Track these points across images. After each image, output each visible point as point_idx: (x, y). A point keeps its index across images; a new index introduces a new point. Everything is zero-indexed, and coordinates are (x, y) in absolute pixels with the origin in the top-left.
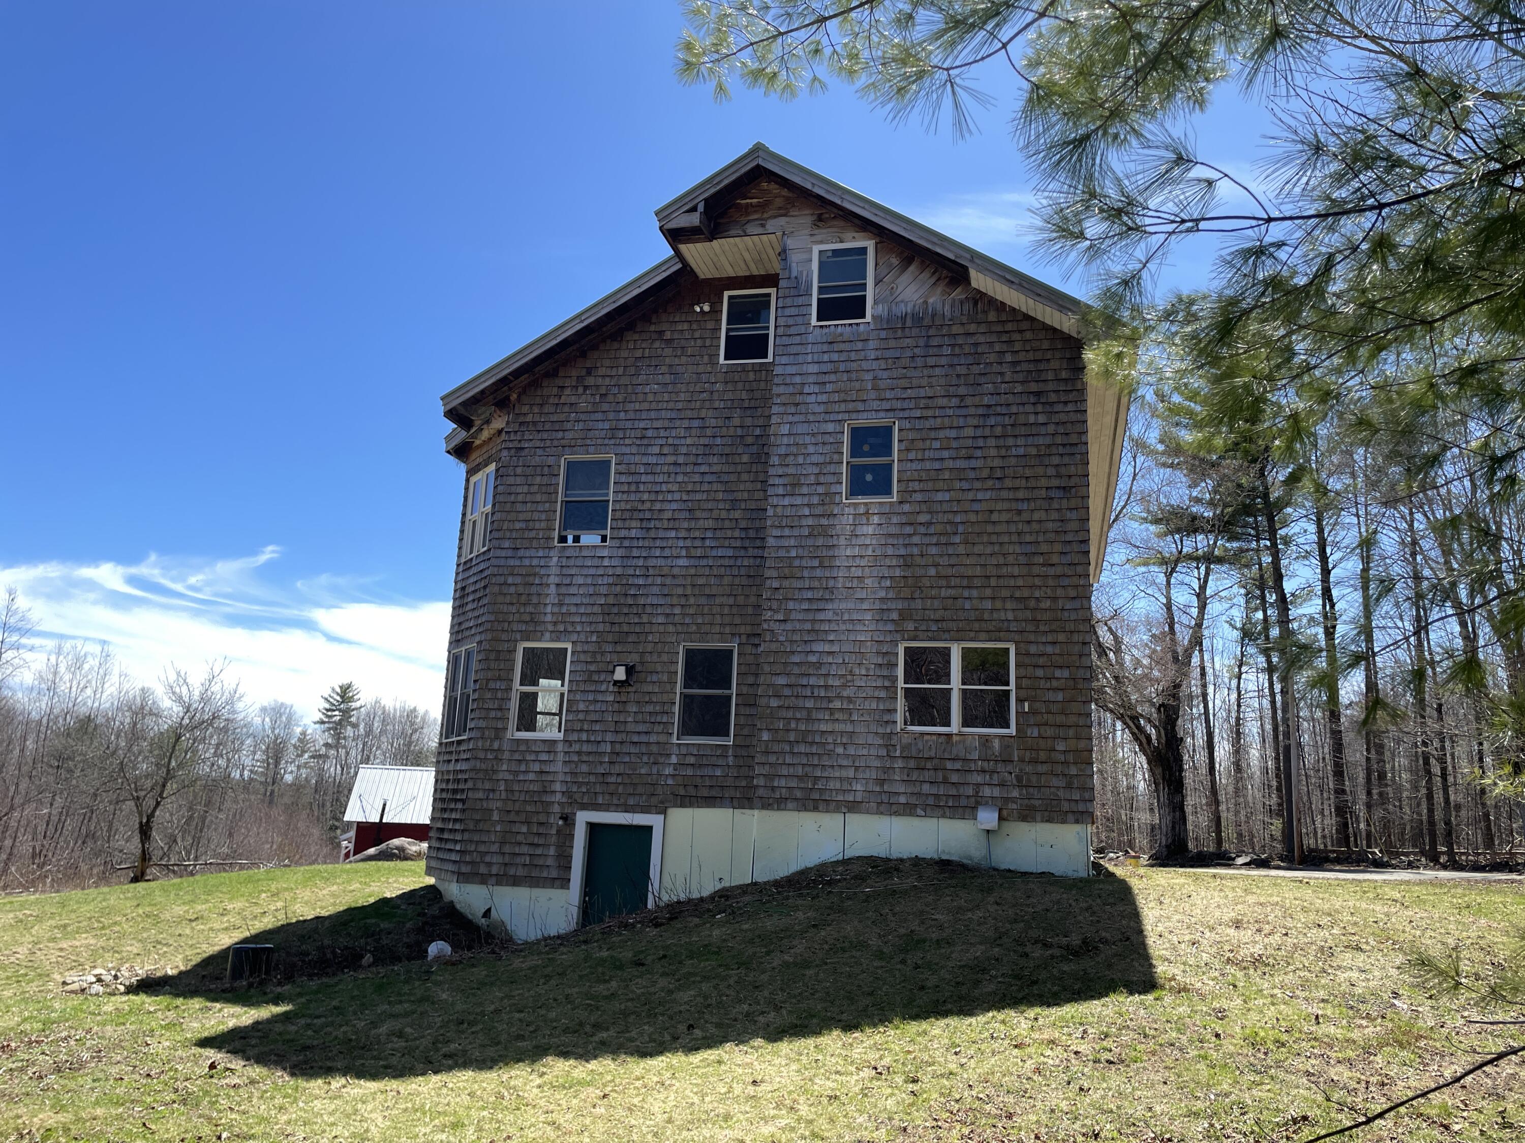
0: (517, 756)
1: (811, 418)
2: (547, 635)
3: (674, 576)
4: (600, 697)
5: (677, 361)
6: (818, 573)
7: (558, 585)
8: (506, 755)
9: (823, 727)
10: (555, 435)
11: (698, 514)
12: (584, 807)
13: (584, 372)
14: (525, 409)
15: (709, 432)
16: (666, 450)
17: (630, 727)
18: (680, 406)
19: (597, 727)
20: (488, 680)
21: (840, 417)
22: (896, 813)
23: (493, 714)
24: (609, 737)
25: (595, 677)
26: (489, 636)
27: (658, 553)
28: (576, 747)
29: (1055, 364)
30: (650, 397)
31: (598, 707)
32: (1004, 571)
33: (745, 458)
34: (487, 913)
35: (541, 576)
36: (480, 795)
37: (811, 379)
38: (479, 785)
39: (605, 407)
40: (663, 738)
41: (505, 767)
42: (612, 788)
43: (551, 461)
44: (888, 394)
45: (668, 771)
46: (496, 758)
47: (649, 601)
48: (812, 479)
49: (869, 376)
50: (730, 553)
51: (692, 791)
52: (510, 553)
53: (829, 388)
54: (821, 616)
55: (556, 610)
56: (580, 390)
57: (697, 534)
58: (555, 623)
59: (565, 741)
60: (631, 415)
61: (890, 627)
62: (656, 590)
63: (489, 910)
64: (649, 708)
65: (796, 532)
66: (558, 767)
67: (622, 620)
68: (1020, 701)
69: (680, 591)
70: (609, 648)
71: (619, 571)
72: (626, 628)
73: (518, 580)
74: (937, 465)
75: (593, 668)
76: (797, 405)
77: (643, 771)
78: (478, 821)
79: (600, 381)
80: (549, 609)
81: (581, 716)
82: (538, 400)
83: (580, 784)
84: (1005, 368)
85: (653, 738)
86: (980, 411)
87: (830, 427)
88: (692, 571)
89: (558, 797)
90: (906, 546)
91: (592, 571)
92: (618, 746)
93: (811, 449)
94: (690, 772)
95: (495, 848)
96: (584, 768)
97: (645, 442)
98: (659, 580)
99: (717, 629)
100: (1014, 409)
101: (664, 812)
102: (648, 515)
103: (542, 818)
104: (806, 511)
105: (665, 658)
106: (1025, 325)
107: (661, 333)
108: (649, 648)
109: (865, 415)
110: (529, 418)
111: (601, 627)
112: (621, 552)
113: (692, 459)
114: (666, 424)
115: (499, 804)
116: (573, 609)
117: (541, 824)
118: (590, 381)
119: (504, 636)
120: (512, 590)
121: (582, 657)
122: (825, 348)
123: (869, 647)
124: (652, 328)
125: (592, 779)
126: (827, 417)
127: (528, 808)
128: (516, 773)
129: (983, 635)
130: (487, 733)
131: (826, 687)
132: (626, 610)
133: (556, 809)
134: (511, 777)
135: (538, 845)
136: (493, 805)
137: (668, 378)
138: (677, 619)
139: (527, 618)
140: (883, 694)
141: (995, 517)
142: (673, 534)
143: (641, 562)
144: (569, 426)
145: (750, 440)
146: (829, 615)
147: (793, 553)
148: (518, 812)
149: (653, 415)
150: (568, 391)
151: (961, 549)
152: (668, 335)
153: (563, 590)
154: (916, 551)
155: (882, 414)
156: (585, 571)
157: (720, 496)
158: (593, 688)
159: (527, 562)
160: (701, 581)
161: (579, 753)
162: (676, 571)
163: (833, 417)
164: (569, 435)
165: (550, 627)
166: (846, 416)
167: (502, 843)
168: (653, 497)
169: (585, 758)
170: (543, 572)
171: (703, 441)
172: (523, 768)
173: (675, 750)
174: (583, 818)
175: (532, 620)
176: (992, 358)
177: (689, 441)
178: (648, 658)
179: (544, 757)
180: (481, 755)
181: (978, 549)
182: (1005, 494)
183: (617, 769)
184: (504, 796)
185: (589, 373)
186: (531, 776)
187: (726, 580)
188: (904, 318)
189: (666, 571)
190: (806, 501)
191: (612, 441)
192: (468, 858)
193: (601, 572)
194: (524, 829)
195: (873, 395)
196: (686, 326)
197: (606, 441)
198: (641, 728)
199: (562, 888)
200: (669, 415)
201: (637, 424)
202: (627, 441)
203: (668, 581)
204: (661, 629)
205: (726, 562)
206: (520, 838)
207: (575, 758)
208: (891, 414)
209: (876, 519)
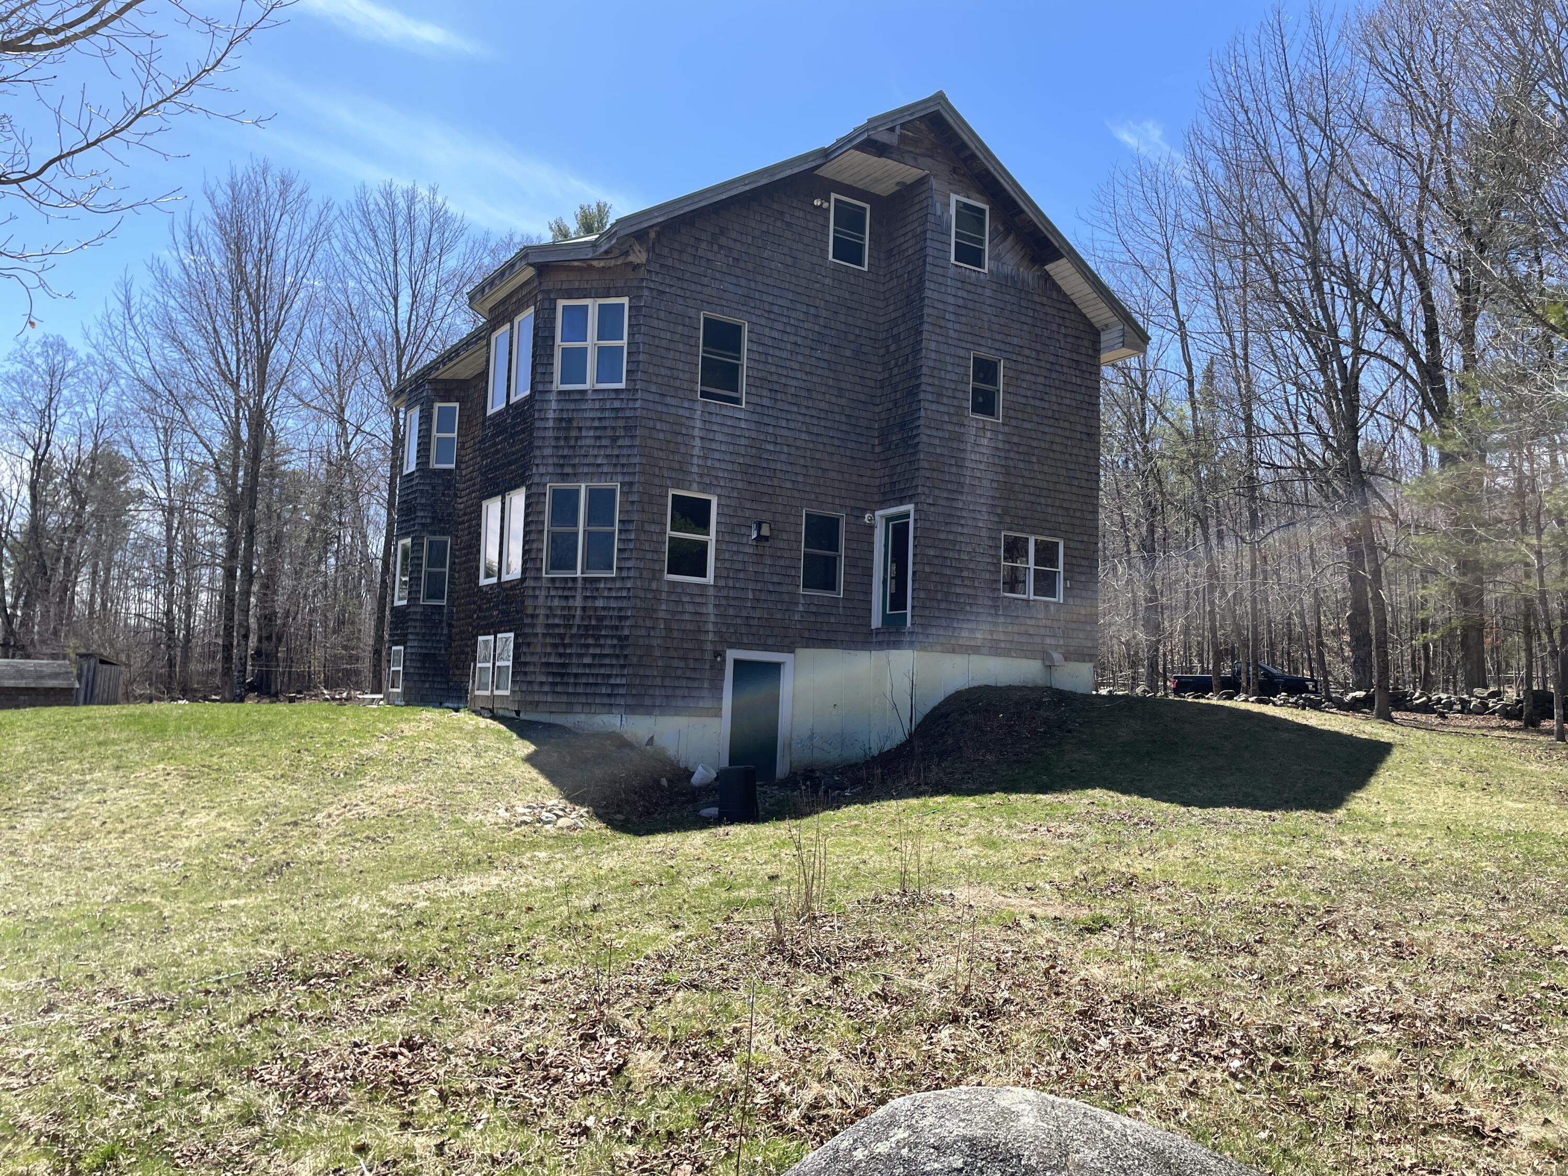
0: (673, 598)
1: (950, 341)
2: (695, 486)
3: (797, 448)
4: (742, 549)
5: (795, 246)
6: (954, 470)
7: (702, 438)
8: (664, 596)
9: (958, 591)
10: (693, 287)
11: (814, 395)
12: (732, 646)
13: (717, 231)
14: (666, 251)
15: (822, 321)
16: (788, 329)
17: (767, 578)
18: (799, 290)
19: (741, 575)
20: (643, 522)
21: (968, 346)
22: (999, 655)
23: (649, 556)
24: (751, 586)
25: (737, 530)
26: (642, 479)
27: (784, 424)
28: (724, 593)
29: (1086, 343)
30: (775, 275)
31: (740, 558)
32: (1058, 487)
33: (848, 353)
34: (651, 741)
35: (688, 427)
36: (643, 632)
37: (951, 309)
38: (641, 623)
39: (739, 272)
40: (791, 589)
41: (664, 607)
42: (754, 630)
43: (692, 312)
44: (997, 336)
45: (797, 617)
46: (655, 598)
47: (778, 467)
48: (950, 393)
49: (985, 318)
50: (839, 435)
51: (814, 635)
52: (657, 398)
53: (964, 320)
54: (955, 504)
55: (701, 462)
56: (715, 248)
57: (814, 413)
58: (701, 475)
59: (715, 586)
60: (761, 288)
61: (996, 519)
62: (783, 457)
63: (652, 738)
64: (782, 562)
65: (940, 434)
66: (710, 609)
67: (757, 480)
68: (1065, 580)
69: (802, 461)
70: (748, 504)
71: (754, 435)
72: (761, 489)
73: (665, 427)
74: (1023, 401)
75: (735, 521)
76: (941, 327)
77: (779, 616)
78: (641, 657)
79: (731, 244)
80: (695, 461)
81: (727, 565)
82: (676, 246)
83: (728, 625)
84: (1061, 338)
85: (784, 589)
86: (1048, 366)
87: (962, 353)
88: (811, 446)
89: (711, 636)
90: (1006, 458)
91: (730, 431)
92: (757, 593)
93: (949, 368)
94: (812, 619)
95: (658, 681)
96: (731, 612)
97: (772, 316)
98: (785, 449)
99: (830, 500)
100: (1065, 370)
101: (792, 652)
102: (776, 387)
103: (698, 655)
104: (946, 418)
105: (792, 519)
106: (1071, 308)
107: (782, 213)
108: (780, 508)
109: (983, 349)
110: (669, 262)
111: (740, 485)
112: (755, 417)
113: (809, 343)
114: (788, 304)
115: (659, 641)
116: (717, 465)
117: (696, 660)
118: (723, 241)
119: (657, 481)
120: (661, 436)
121: (726, 510)
122: (959, 285)
123: (984, 533)
124: (775, 206)
125: (739, 621)
126: (960, 344)
127: (685, 646)
128: (674, 613)
129: (1047, 532)
130: (645, 573)
131: (959, 559)
132: (760, 472)
133: (709, 647)
134: (669, 617)
135: (694, 679)
136: (655, 642)
137: (789, 261)
138: (801, 486)
139: (677, 466)
140: (992, 569)
141: (1055, 447)
142: (795, 409)
143: (771, 430)
144: (705, 281)
145: (851, 337)
146: (960, 505)
147: (938, 451)
148: (676, 649)
149: (776, 292)
150: (704, 245)
151: (1036, 467)
152: (787, 218)
153: (707, 444)
154: (1011, 463)
155: (993, 352)
156: (726, 430)
157: (831, 382)
158: (736, 540)
159: (673, 410)
160: (818, 455)
161: (727, 598)
162: (798, 443)
163: (964, 345)
164: (708, 291)
165: (697, 478)
166: (972, 346)
167: (663, 677)
168: (780, 371)
169: (732, 602)
170: (688, 423)
171: (817, 328)
172: (680, 609)
173: (802, 600)
174: (732, 655)
175: (681, 470)
176: (1055, 327)
177: (806, 325)
178: (779, 518)
179: (698, 600)
180: (641, 594)
181: (1046, 469)
182: (1059, 432)
183: (758, 614)
184: (663, 634)
185: (722, 233)
186: (687, 617)
187: (836, 458)
188: (1006, 278)
189: (791, 442)
190: (946, 409)
191: (745, 308)
192: (634, 692)
193: (738, 432)
194: (682, 664)
195: (986, 334)
196: (801, 215)
197: (740, 307)
198: (776, 579)
199: (716, 716)
200: (790, 296)
201: (765, 297)
202: (758, 312)
203: (793, 451)
204: (789, 493)
205: (836, 442)
206: (679, 672)
207: (723, 602)
208: (999, 353)
209: (989, 434)
